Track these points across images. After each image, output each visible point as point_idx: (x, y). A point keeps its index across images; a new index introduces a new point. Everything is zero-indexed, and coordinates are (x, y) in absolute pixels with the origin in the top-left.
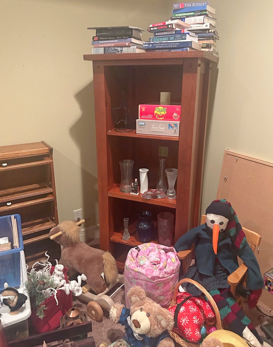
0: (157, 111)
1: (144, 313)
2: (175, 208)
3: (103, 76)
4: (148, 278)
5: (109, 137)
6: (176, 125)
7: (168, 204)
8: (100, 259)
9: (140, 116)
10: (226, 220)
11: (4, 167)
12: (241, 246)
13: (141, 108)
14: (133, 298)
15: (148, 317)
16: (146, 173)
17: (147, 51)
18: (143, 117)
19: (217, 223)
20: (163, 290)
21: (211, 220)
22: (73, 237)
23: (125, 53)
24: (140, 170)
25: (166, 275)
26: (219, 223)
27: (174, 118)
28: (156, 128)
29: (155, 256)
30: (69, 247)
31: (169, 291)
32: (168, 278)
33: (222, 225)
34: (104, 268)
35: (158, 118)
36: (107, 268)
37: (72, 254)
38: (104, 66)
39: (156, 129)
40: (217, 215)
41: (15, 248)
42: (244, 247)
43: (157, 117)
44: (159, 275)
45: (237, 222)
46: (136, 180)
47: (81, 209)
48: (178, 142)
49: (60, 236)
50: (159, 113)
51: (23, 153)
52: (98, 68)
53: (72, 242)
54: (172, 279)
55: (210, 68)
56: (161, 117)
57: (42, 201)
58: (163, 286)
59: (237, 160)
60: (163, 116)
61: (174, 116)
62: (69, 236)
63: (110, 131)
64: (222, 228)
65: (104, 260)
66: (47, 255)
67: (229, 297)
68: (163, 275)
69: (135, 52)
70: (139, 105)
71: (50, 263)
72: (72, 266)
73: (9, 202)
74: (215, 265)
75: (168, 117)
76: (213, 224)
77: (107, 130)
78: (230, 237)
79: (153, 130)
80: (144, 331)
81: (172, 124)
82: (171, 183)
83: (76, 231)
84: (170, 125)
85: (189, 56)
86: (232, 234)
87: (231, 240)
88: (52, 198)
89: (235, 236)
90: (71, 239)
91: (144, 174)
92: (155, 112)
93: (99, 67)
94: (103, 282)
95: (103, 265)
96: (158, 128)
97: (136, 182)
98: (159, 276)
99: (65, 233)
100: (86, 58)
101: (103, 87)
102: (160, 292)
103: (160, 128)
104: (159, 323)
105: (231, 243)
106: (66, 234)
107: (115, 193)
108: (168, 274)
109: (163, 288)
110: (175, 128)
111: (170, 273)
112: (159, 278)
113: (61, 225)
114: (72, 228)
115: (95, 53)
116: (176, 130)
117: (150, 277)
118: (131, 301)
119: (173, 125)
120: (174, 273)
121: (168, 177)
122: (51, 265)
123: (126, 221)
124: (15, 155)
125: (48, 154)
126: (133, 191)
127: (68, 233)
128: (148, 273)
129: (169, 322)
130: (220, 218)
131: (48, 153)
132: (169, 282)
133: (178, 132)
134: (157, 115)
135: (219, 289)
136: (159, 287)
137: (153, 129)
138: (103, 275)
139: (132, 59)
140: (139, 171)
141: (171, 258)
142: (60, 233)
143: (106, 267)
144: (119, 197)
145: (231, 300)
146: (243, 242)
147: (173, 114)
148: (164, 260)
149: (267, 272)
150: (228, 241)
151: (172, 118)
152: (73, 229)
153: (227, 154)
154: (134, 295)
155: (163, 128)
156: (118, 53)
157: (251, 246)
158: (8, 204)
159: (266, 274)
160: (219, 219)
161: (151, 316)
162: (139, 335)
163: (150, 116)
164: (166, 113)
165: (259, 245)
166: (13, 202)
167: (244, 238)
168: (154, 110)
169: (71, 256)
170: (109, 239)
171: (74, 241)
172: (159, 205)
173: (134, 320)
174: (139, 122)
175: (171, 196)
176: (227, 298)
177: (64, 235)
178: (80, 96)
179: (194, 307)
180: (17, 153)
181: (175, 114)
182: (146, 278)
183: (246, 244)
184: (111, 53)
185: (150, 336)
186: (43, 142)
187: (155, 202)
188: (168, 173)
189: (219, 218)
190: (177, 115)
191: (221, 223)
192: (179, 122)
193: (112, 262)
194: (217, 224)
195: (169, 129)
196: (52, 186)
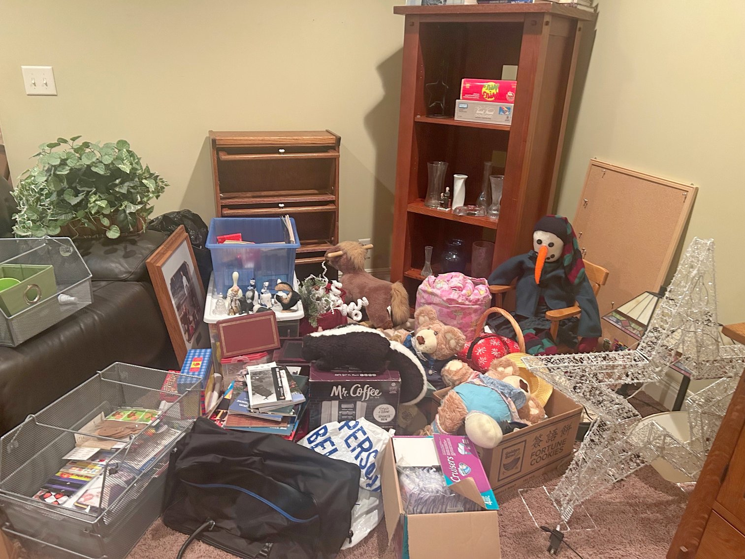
0: (486, 88)
1: (431, 332)
2: (496, 228)
3: (417, 37)
4: (443, 300)
5: (416, 123)
6: (509, 109)
7: (487, 223)
8: (388, 290)
9: (463, 96)
10: (558, 242)
11: (280, 153)
12: (577, 281)
13: (465, 84)
14: (421, 319)
15: (436, 335)
16: (462, 181)
17: (479, 2)
18: (467, 96)
19: (545, 243)
20: (461, 321)
21: (537, 239)
22: (356, 261)
23: (450, 4)
24: (455, 176)
25: (467, 303)
26: (548, 243)
27: (508, 98)
28: (482, 112)
29: (457, 282)
30: (349, 273)
31: (470, 326)
32: (470, 306)
33: (552, 247)
34: (392, 301)
35: (487, 99)
36: (396, 301)
37: (352, 281)
38: (420, 23)
39: (481, 114)
40: (546, 233)
41: (292, 243)
42: (580, 283)
43: (485, 97)
44: (458, 298)
45: (576, 248)
46: (448, 189)
47: (369, 239)
48: (509, 132)
49: (340, 256)
50: (488, 91)
51: (303, 139)
52: (411, 25)
53: (354, 267)
54: (476, 311)
55: (578, 29)
56: (491, 97)
57: (321, 209)
58: (461, 316)
59: (604, 174)
60: (494, 95)
61: (509, 96)
62: (351, 258)
63: (419, 116)
64: (552, 254)
65: (393, 290)
66: (324, 267)
67: (546, 338)
68: (463, 300)
69: (462, 4)
70: (463, 80)
71: (326, 278)
72: (351, 296)
73: (281, 203)
74: (538, 305)
75: (500, 97)
76: (540, 245)
77: (415, 115)
78: (564, 268)
79: (477, 116)
80: (428, 348)
81: (504, 107)
82: (497, 196)
83: (361, 254)
84: (501, 109)
85: (532, 11)
86: (566, 263)
87: (565, 273)
88: (332, 207)
89: (571, 266)
90: (353, 263)
91: (459, 182)
92: (484, 90)
93: (413, 24)
94: (388, 317)
95: (391, 297)
96: (485, 112)
97: (447, 191)
98: (457, 300)
99: (345, 253)
100: (397, 10)
101: (415, 52)
102: (458, 323)
103: (487, 112)
104: (448, 342)
105: (563, 275)
106: (348, 254)
107: (418, 208)
108: (470, 301)
109: (462, 318)
110: (507, 113)
111: (473, 302)
112: (458, 303)
113: (341, 244)
114: (356, 249)
115: (409, 5)
116: (509, 116)
117: (445, 299)
118: (418, 323)
119: (506, 109)
120: (479, 305)
121: (493, 186)
122: (328, 280)
123: (428, 250)
124: (293, 141)
125: (334, 145)
126: (442, 205)
127: (350, 254)
128: (443, 294)
129: (459, 340)
130: (550, 236)
131: (333, 143)
132: (470, 314)
133: (511, 119)
134: (485, 94)
135: (535, 329)
136: (456, 317)
137: (478, 114)
138: (389, 308)
139: (457, 14)
140: (453, 177)
141: (479, 290)
142: (340, 253)
143: (394, 300)
144: (422, 213)
145: (549, 342)
146: (579, 275)
147: (507, 94)
148: (469, 289)
149: (604, 316)
150: (560, 272)
151: (506, 99)
152: (356, 251)
153: (593, 165)
154: (423, 313)
155: (492, 113)
156: (440, 4)
157: (594, 286)
158: (280, 205)
159: (604, 318)
160: (548, 239)
161: (440, 335)
162: (422, 353)
163: (476, 96)
164: (497, 91)
165: (604, 284)
166: (287, 205)
167: (582, 270)
168: (482, 87)
169: (351, 283)
170: (404, 274)
171: (357, 266)
172: (475, 224)
173: (419, 336)
174: (460, 103)
175: (495, 215)
176: (543, 339)
177: (345, 257)
178: (384, 68)
179: (496, 341)
180: (297, 139)
181: (510, 94)
182: (441, 300)
183: (584, 279)
184: (431, 4)
185: (435, 358)
186: (327, 131)
187: (470, 221)
188: (493, 180)
189: (548, 236)
190: (512, 95)
191: (551, 245)
192: (513, 104)
193: (403, 294)
194: (545, 245)
195: (499, 114)
196: (335, 192)
